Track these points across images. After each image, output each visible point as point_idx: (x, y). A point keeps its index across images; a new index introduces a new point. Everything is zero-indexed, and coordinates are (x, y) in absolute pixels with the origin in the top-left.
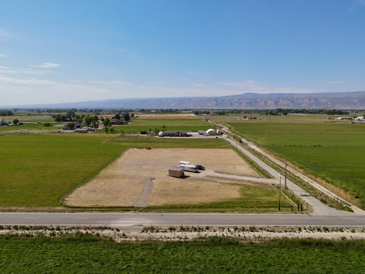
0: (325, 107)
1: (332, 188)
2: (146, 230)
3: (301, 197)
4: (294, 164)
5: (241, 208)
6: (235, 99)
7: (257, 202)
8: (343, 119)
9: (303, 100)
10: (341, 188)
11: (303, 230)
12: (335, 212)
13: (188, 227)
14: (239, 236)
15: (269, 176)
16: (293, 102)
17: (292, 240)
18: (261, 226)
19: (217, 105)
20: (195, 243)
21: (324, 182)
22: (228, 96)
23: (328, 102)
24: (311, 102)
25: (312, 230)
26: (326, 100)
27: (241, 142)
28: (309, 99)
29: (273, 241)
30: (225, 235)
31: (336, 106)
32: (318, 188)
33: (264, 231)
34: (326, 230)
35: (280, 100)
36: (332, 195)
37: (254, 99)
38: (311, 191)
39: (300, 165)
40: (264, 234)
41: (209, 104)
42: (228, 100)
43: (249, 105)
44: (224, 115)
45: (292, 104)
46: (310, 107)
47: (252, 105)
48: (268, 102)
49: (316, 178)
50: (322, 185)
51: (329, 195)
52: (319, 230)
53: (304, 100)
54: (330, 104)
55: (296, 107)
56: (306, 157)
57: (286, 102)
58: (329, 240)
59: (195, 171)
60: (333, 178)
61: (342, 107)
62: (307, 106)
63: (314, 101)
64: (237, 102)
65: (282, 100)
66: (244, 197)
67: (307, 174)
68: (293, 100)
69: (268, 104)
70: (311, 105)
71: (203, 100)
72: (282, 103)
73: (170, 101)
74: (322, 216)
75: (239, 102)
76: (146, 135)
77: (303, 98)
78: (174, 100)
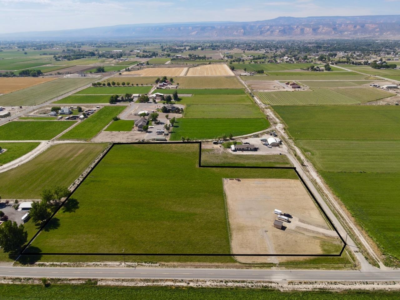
1: (371, 243)
2: (289, 283)
3: (354, 253)
6: (266, 26)
8: (388, 88)
9: (347, 26)
10: (376, 244)
11: (357, 284)
14: (330, 287)
16: (335, 29)
17: (353, 290)
18: (338, 280)
19: (244, 34)
20: (313, 292)
22: (258, 22)
23: (376, 28)
24: (356, 29)
25: (361, 283)
26: (374, 26)
27: (302, 164)
29: (345, 290)
30: (325, 287)
31: (384, 34)
32: (363, 243)
33: (340, 284)
34: (367, 283)
35: (320, 26)
37: (289, 26)
38: (359, 246)
39: (353, 212)
40: (341, 286)
41: (235, 33)
42: (257, 27)
43: (283, 33)
44: (263, 73)
45: (333, 32)
47: (286, 33)
48: (306, 29)
51: (369, 252)
52: (364, 283)
53: (348, 27)
54: (378, 32)
55: (338, 36)
56: (355, 195)
57: (327, 29)
60: (372, 232)
61: (391, 35)
62: (351, 34)
63: (360, 28)
64: (268, 30)
65: (321, 26)
68: (335, 27)
69: (304, 32)
70: (355, 33)
71: (229, 27)
72: (322, 31)
73: (190, 28)
74: (365, 272)
75: (271, 30)
76: (219, 147)
77: (347, 23)
78: (195, 27)
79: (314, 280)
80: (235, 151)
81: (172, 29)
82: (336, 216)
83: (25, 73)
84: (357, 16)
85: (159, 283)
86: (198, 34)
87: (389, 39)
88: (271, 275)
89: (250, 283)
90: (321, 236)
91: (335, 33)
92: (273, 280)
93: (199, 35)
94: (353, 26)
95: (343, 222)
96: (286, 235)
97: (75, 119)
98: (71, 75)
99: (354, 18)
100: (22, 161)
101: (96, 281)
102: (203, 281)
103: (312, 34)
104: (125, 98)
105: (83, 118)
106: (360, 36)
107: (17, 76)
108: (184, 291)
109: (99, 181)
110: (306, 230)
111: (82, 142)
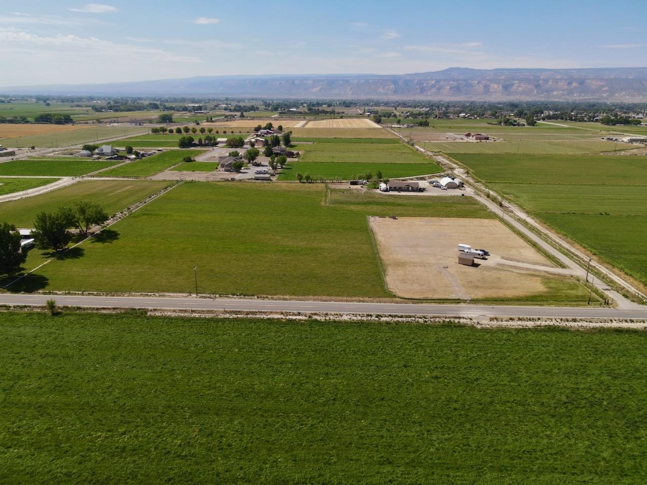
0: (597, 97)
1: (632, 281)
2: (491, 319)
3: (604, 291)
4: (584, 247)
5: (554, 302)
6: (429, 80)
7: (566, 296)
8: (632, 141)
9: (557, 83)
10: (641, 281)
11: (613, 321)
12: (636, 307)
13: (523, 318)
14: (566, 325)
15: (563, 266)
16: (537, 86)
17: (607, 328)
18: (580, 318)
19: (395, 92)
20: (536, 330)
21: (622, 273)
22: (417, 74)
23: (604, 86)
24: (572, 87)
25: (621, 321)
26: (600, 83)
27: (501, 205)
28: (568, 81)
29: (593, 329)
30: (556, 324)
31: (616, 95)
32: (617, 281)
33: (584, 322)
34: (632, 321)
35: (515, 82)
36: (632, 290)
37: (465, 80)
38: (611, 284)
39: (593, 250)
40: (585, 324)
41: (381, 90)
42: (416, 81)
43: (457, 91)
44: (428, 126)
45: (535, 91)
46: (568, 97)
47: (461, 91)
48: (492, 85)
49: (614, 268)
50: (620, 278)
51: (629, 290)
52: (626, 321)
53: (559, 84)
54: (606, 92)
55: (543, 97)
56: (594, 235)
57: (526, 86)
58: (635, 329)
59: (482, 257)
60: (631, 269)
61: (628, 97)
62: (563, 95)
63: (577, 85)
64: (433, 86)
65: (517, 82)
66: (551, 290)
67: (602, 262)
68: (537, 83)
69: (490, 90)
70: (570, 92)
71: (371, 81)
72: (517, 89)
73: (310, 82)
74: (626, 310)
75: (437, 86)
76: (361, 188)
77: (558, 79)
78: (317, 80)
79: (536, 317)
80: (386, 190)
81: (281, 83)
82: (566, 254)
83: (44, 119)
84: (572, 69)
85: (257, 316)
86: (322, 91)
87: (624, 101)
88: (459, 311)
89: (421, 318)
90: (542, 274)
91: (538, 92)
92: (462, 316)
93: (324, 91)
94: (567, 83)
95: (577, 260)
96: (481, 272)
97: (122, 159)
98: (119, 124)
99: (566, 71)
100: (28, 194)
101: (146, 311)
102: (337, 315)
103: (502, 94)
104: (205, 142)
105: (135, 159)
106: (577, 98)
107: (31, 123)
108: (302, 324)
109: (156, 215)
110: (515, 267)
111: (131, 179)
